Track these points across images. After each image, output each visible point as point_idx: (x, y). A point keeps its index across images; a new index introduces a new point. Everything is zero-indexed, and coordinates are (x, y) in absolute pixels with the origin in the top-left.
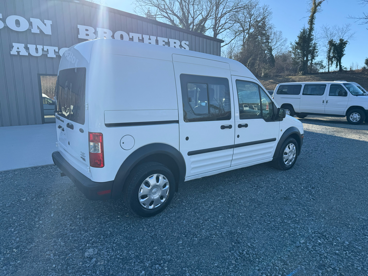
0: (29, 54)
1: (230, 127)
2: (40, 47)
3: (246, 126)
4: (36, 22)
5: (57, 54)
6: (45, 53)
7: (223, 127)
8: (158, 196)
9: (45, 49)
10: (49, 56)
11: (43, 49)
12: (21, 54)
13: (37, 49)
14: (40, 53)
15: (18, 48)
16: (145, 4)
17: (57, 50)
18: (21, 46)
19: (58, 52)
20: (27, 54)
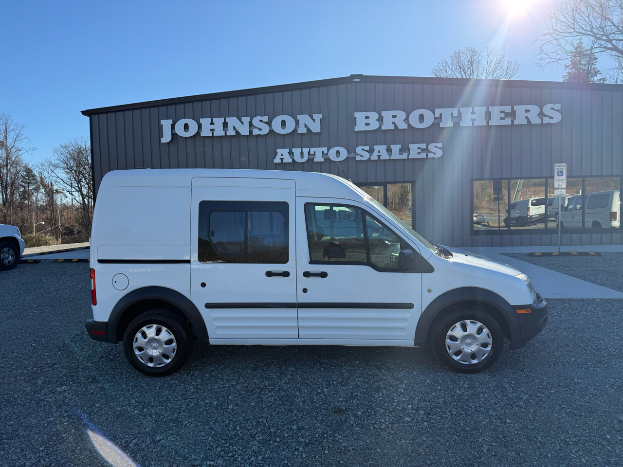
0: (293, 160)
1: (286, 274)
2: (306, 150)
3: (324, 275)
4: (304, 119)
5: (326, 157)
6: (311, 157)
7: (269, 274)
8: (159, 353)
9: (312, 153)
10: (315, 160)
11: (309, 153)
12: (284, 161)
13: (302, 153)
14: (305, 159)
15: (282, 155)
16: (562, 37)
17: (326, 152)
18: (285, 151)
19: (328, 154)
20: (291, 161)
